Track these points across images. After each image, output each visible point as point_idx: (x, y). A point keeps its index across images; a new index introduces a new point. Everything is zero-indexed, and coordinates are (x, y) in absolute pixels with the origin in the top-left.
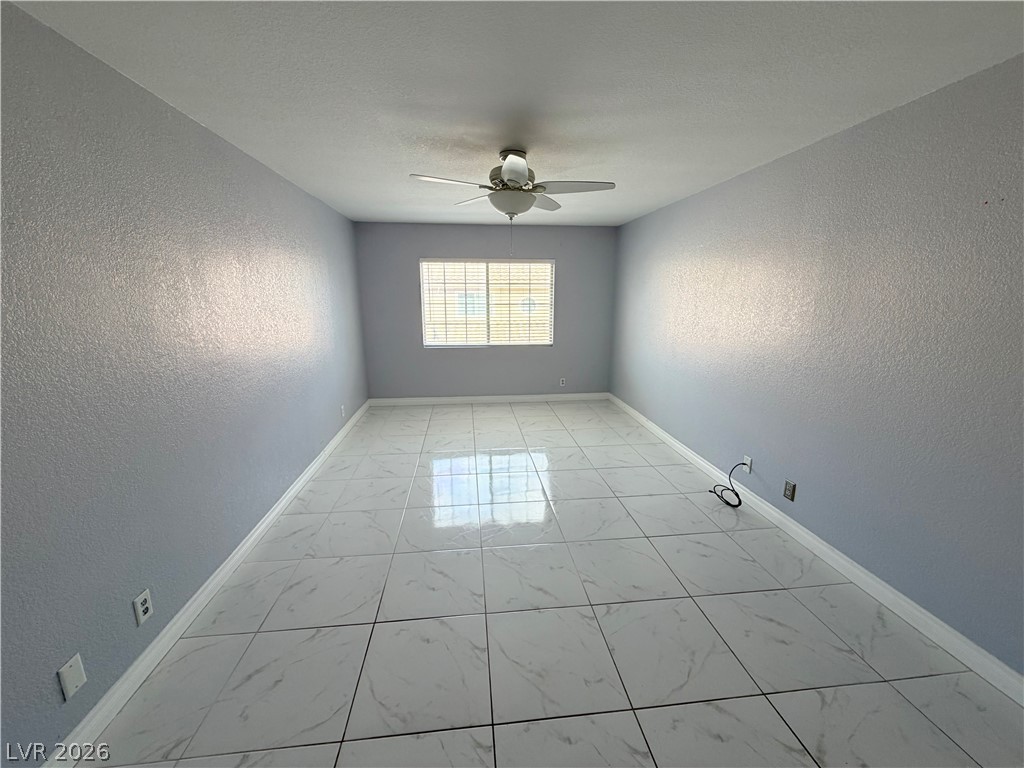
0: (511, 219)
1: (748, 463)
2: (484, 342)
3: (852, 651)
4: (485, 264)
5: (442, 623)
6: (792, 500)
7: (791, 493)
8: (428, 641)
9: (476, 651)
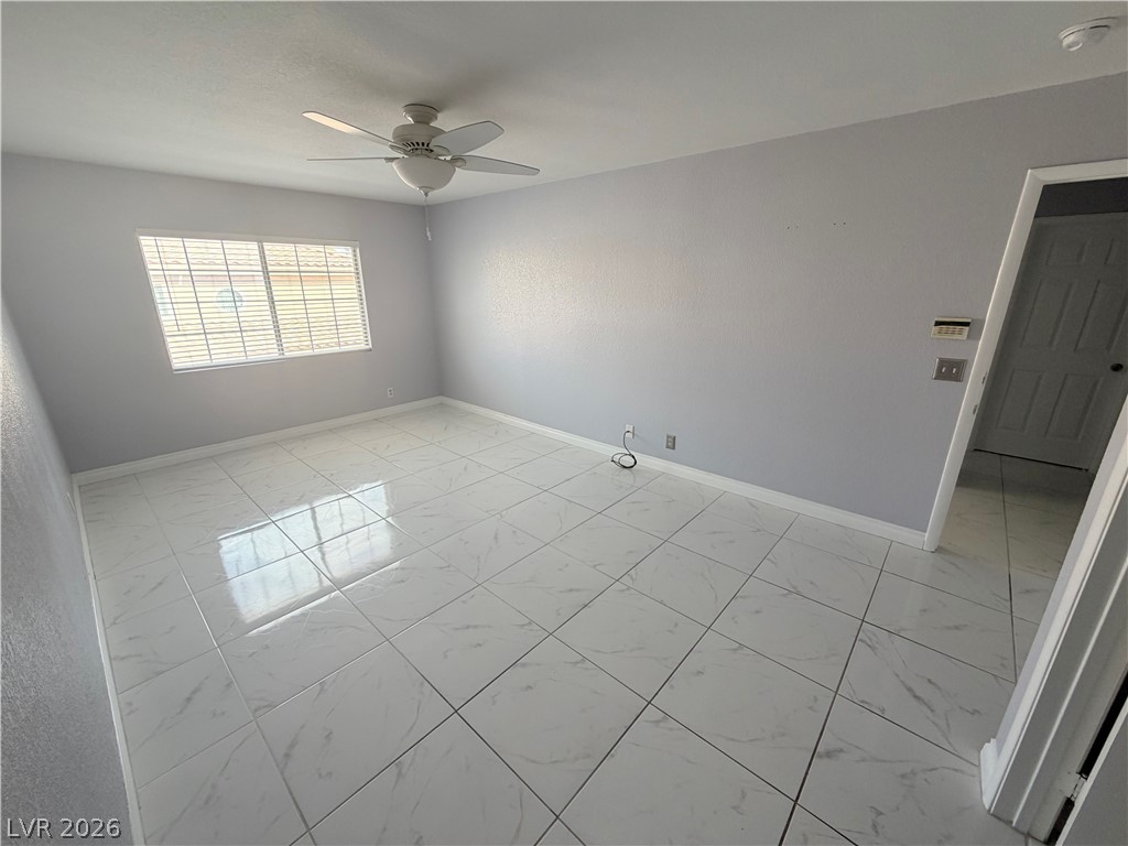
0: (426, 194)
1: (631, 430)
2: (275, 355)
3: (759, 530)
4: (254, 246)
5: (524, 665)
6: (674, 448)
7: (672, 443)
8: (530, 687)
9: (579, 665)
